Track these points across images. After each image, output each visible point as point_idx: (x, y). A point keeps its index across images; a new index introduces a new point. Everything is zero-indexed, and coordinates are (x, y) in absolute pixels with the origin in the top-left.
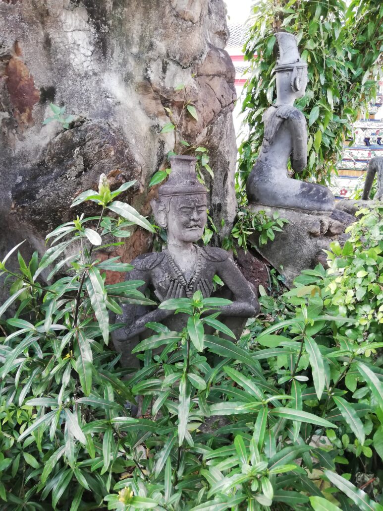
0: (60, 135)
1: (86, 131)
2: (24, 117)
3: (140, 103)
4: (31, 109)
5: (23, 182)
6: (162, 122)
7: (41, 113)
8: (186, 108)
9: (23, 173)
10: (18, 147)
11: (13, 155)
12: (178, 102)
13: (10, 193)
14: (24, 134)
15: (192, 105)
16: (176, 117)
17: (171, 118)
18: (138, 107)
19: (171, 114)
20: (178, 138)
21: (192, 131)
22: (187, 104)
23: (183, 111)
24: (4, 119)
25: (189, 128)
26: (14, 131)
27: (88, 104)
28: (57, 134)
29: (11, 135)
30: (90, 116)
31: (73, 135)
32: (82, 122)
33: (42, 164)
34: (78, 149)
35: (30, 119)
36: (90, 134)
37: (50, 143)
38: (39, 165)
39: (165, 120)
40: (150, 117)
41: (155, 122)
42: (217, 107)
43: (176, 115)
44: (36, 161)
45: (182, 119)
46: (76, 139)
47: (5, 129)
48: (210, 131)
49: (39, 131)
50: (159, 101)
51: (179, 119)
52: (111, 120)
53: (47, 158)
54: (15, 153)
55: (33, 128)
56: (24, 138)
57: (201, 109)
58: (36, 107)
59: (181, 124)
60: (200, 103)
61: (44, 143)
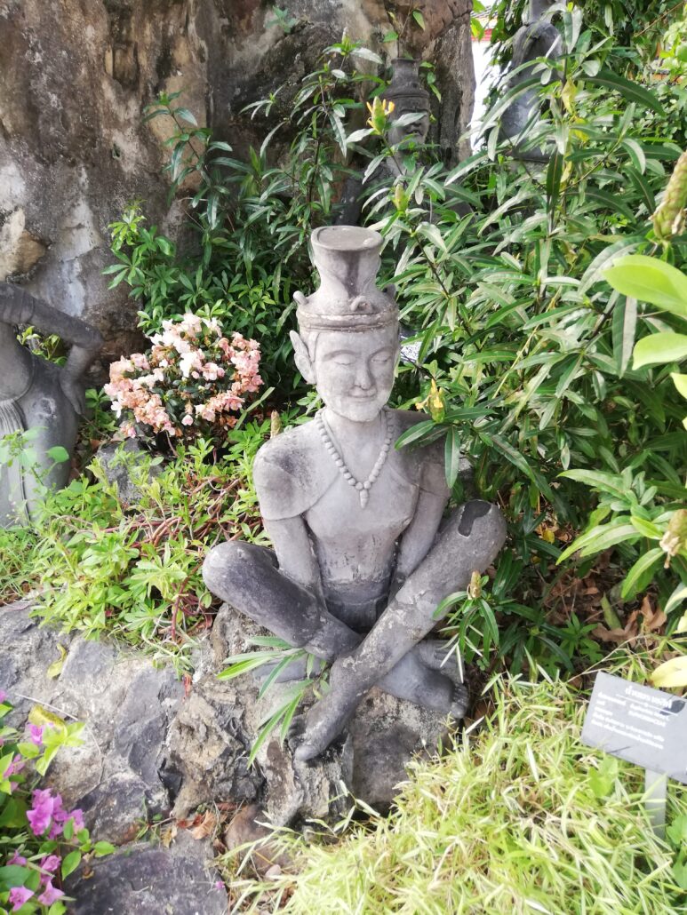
0: (280, 42)
1: (308, 35)
2: (243, 24)
3: (362, 7)
4: (251, 14)
5: (241, 94)
6: (385, 30)
7: (261, 18)
8: (412, 15)
9: (241, 85)
10: (237, 56)
11: (231, 66)
12: (403, 7)
13: (229, 105)
14: (243, 43)
15: (418, 12)
16: (400, 25)
17: (394, 25)
18: (360, 11)
19: (395, 21)
20: (401, 51)
21: (418, 43)
22: (413, 10)
23: (408, 18)
24: (224, 26)
25: (414, 38)
26: (233, 40)
27: (310, 7)
28: (277, 41)
29: (230, 44)
30: (312, 19)
31: (294, 41)
32: (303, 27)
33: (261, 74)
34: (298, 55)
35: (249, 26)
36: (312, 37)
37: (269, 51)
38: (258, 76)
39: (388, 28)
40: (372, 23)
41: (377, 29)
42: (448, 15)
43: (401, 23)
44: (254, 72)
45: (406, 28)
46: (298, 44)
47: (224, 38)
48: (439, 45)
49: (257, 39)
50: (383, 6)
51: (403, 27)
52: (333, 23)
53: (266, 67)
54: (233, 64)
55: (252, 36)
56: (243, 47)
57: (429, 16)
58: (255, 13)
59: (405, 33)
60: (427, 9)
61: (262, 53)
